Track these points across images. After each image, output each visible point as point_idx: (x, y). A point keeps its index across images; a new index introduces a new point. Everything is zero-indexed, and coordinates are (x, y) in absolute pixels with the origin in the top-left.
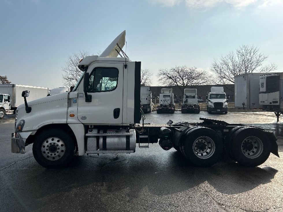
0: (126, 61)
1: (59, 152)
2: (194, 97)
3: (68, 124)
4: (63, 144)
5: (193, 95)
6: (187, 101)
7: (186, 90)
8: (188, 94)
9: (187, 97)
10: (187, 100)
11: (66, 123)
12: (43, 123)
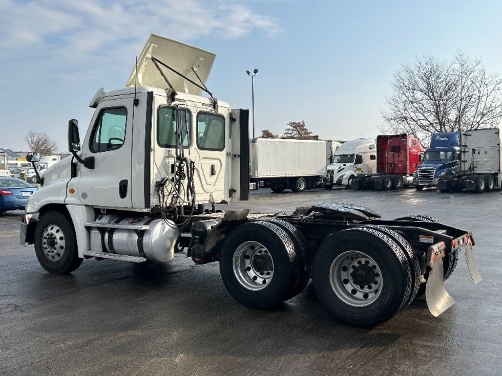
0: (136, 93)
1: (57, 249)
3: (67, 204)
4: (63, 236)
11: (63, 203)
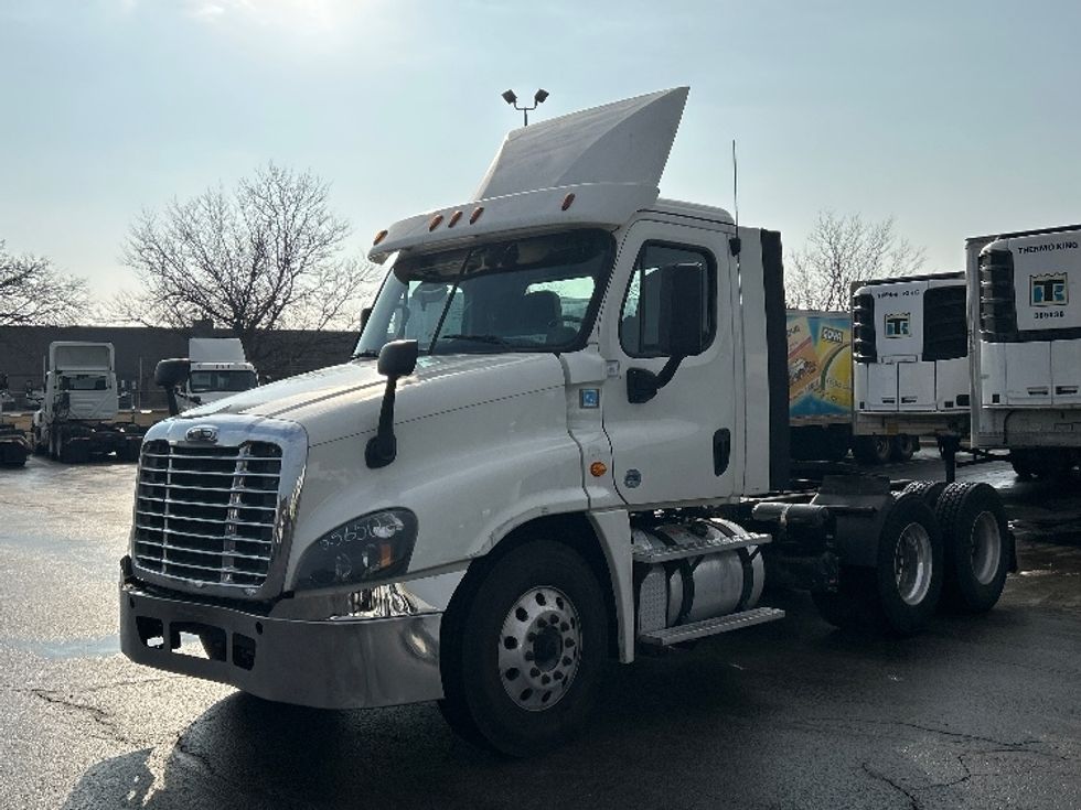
2: (100, 385)
3: (588, 512)
5: (95, 370)
6: (64, 402)
7: (59, 348)
8: (71, 370)
9: (66, 383)
10: (66, 397)
12: (508, 518)
